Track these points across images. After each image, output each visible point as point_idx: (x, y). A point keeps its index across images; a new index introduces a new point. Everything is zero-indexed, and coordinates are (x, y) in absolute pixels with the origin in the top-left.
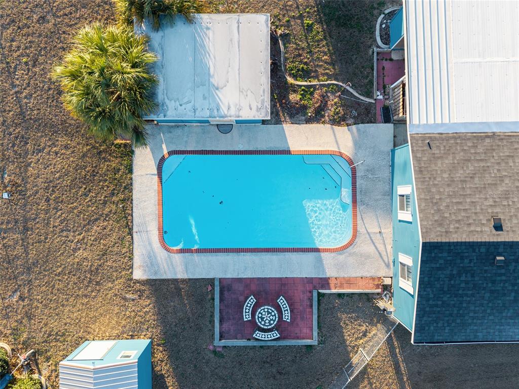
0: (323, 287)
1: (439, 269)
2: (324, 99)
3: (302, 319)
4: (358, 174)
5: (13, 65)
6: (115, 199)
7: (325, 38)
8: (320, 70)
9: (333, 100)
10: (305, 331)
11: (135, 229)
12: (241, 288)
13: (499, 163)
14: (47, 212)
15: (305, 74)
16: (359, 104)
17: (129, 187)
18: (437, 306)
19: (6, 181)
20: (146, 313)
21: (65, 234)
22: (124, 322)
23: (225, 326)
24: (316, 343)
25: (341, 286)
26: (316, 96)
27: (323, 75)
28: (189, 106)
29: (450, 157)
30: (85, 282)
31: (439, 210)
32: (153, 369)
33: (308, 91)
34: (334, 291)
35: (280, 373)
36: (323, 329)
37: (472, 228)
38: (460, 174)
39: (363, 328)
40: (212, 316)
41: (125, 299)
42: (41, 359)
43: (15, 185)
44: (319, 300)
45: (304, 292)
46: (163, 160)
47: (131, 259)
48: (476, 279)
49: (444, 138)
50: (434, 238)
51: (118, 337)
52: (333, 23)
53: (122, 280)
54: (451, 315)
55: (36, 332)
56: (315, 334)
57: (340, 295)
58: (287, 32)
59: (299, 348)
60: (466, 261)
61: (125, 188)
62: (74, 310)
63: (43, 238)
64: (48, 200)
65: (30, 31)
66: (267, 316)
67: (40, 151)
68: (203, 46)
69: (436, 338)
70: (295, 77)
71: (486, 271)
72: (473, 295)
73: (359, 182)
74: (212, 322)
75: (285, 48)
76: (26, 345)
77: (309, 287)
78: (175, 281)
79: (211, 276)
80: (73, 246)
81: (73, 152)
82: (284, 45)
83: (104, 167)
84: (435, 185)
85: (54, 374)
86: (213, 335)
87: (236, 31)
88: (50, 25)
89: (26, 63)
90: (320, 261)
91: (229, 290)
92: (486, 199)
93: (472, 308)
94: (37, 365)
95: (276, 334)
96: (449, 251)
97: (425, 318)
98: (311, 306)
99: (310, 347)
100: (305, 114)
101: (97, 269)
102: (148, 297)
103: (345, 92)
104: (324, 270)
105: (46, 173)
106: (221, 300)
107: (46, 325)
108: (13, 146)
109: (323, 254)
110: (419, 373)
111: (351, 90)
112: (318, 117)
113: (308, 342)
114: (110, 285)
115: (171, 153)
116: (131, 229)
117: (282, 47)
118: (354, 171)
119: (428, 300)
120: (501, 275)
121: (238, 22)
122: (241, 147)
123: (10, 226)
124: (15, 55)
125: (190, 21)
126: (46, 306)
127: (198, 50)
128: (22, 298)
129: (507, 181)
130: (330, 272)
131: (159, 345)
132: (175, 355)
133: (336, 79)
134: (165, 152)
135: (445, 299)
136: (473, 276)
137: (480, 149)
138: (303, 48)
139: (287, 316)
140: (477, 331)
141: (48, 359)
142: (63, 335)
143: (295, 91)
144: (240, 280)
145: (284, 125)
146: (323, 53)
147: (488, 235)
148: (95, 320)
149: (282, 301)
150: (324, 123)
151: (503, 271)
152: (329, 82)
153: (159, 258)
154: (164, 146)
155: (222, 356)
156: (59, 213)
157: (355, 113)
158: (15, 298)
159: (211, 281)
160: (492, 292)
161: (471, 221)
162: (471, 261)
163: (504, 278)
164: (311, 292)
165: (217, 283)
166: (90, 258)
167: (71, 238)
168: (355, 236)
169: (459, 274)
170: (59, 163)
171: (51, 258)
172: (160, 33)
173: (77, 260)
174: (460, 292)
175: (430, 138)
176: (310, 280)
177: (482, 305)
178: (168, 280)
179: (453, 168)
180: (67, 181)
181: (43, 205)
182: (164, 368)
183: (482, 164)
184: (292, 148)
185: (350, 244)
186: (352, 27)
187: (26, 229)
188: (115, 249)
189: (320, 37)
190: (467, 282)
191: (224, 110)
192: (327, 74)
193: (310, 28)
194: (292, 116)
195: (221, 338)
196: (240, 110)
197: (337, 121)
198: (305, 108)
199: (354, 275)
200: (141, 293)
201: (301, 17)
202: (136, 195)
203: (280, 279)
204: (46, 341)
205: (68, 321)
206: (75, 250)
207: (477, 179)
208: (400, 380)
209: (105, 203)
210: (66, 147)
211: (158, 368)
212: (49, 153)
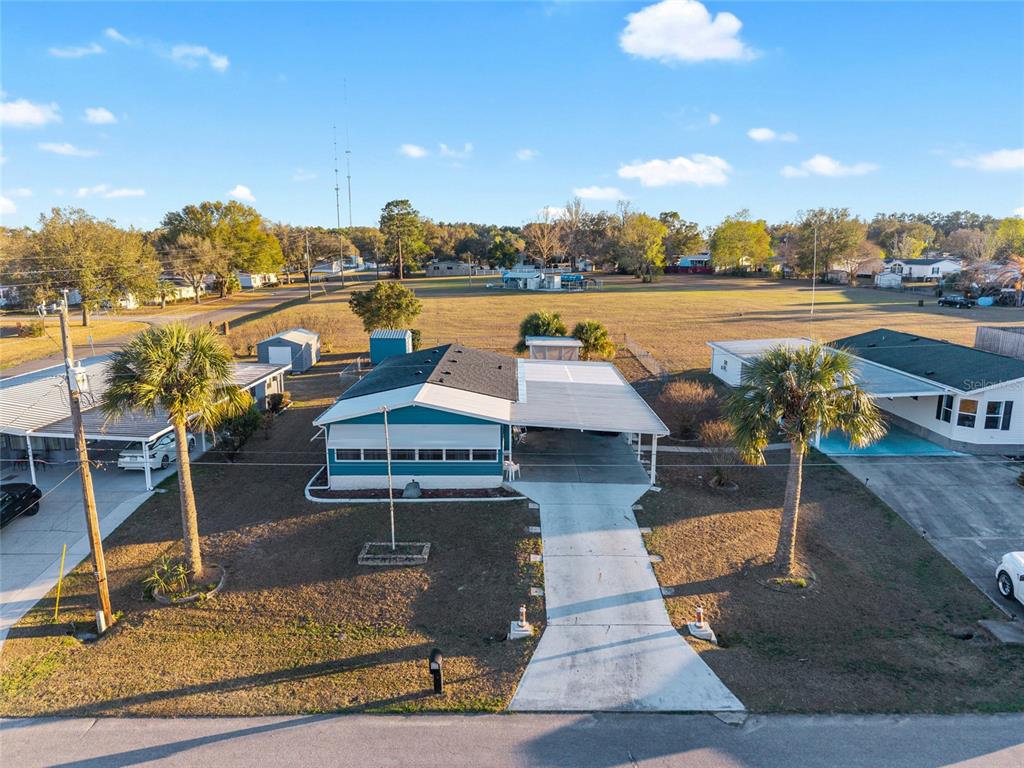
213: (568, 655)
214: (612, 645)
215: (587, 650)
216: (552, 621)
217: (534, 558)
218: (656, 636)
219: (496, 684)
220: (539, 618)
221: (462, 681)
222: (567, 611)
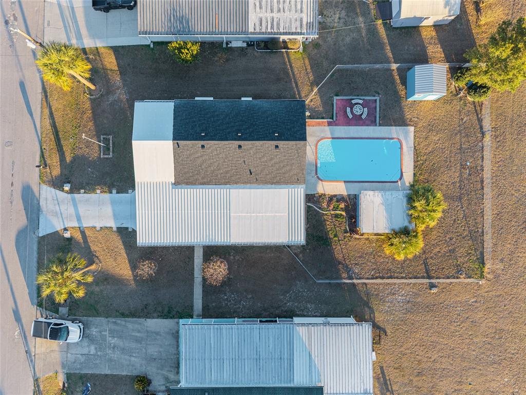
0: (331, 122)
1: (299, 130)
2: (328, 206)
3: (340, 108)
4: (315, 172)
5: (464, 219)
6: (422, 162)
7: (328, 231)
8: (330, 217)
9: (325, 205)
10: (339, 103)
11: (413, 149)
12: (367, 122)
13: (272, 172)
14: (451, 157)
15: (336, 216)
16: (313, 203)
17: (415, 167)
18: (298, 116)
19: (468, 170)
20: (408, 112)
21: (443, 147)
22: (418, 108)
23: (374, 105)
24: (335, 97)
25: (323, 122)
26: (332, 207)
27: (329, 216)
28: (393, 196)
29: (291, 175)
30: (435, 126)
31: (298, 154)
32: (406, 87)
33: (335, 209)
34: (326, 120)
35: (349, 83)
36: (331, 103)
37: (287, 146)
38: (288, 168)
39: (312, 103)
40: (380, 110)
41: (418, 118)
42: (455, 92)
43: (464, 168)
44: (333, 116)
45: (339, 120)
46: (400, 179)
47: (415, 136)
48: (284, 127)
49: (292, 183)
50: (302, 143)
51: (421, 101)
52: (325, 238)
53: (419, 126)
54: (292, 112)
55: (457, 105)
56: (335, 101)
57: (323, 118)
58: (345, 234)
59: (341, 95)
60: (289, 133)
61: (417, 167)
62: (439, 114)
63: (453, 145)
64: (450, 162)
65: (456, 234)
66: (358, 110)
67: (453, 183)
68: (388, 220)
69: (296, 102)
70: (341, 215)
71: (281, 129)
72: (284, 120)
73: (315, 169)
74: (380, 107)
75: (346, 228)
76: (461, 99)
77: (337, 122)
78: (395, 126)
79: (380, 127)
80: (440, 142)
81: (439, 182)
82: (346, 229)
83: (426, 176)
84: (298, 164)
85: (449, 86)
86: (380, 102)
87: (375, 226)
88: (448, 236)
89: (458, 220)
90: (332, 134)
91: (373, 121)
92: (279, 158)
93: (284, 115)
94: (456, 90)
95: (353, 102)
96: (296, 138)
97: (302, 111)
98: (336, 113)
99: (337, 95)
100: (337, 199)
101: (430, 131)
102: (408, 119)
103: (320, 208)
104: (330, 130)
105: (451, 173)
106: (376, 117)
107: (452, 107)
108: (465, 185)
109: (330, 136)
110: (286, 82)
111: (317, 209)
112: (331, 198)
113: (338, 98)
114: (424, 124)
115: (397, 182)
116: (415, 148)
117: (348, 228)
118: (316, 174)
119: (302, 118)
120: (275, 128)
121: (374, 229)
122: (366, 184)
123: (467, 151)
124: (463, 224)
125: (393, 230)
126: (452, 116)
127: (390, 218)
128: (462, 119)
129: (270, 165)
130: (327, 128)
131: (403, 97)
132: (396, 93)
133: (324, 213)
134: (399, 182)
135: (295, 119)
136: (285, 128)
137: (278, 178)
138: (338, 227)
139: (348, 109)
140: (281, 105)
141: (452, 92)
142: (445, 103)
143: (342, 208)
144: (367, 125)
145: (346, 194)
146: (329, 226)
147: (281, 144)
148: (431, 109)
149: (350, 116)
150: (329, 195)
151: (274, 129)
152: (326, 212)
153: (403, 135)
154: (400, 185)
155: (375, 92)
156: (445, 156)
157: (315, 199)
158: (465, 120)
159: (380, 125)
160: (277, 121)
161: (287, 149)
162: (287, 134)
163: (273, 127)
164: (336, 120)
165: (378, 124)
166: (433, 136)
167: (441, 145)
168: (317, 145)
169: (291, 128)
170: (445, 178)
171: (449, 137)
172: (404, 225)
173: (439, 135)
174: (289, 121)
175: (297, 183)
176: (336, 125)
177: (280, 116)
178: (399, 126)
179: (290, 170)
180: (442, 170)
181: (452, 160)
182: (400, 87)
183: (279, 172)
184: (343, 184)
185: (319, 141)
186: (316, 236)
187: (460, 149)
188: (422, 140)
189: (331, 232)
190: (287, 125)
191: (380, 195)
192: (328, 216)
193: (336, 236)
194: (343, 198)
195: (376, 100)
196: (374, 195)
197: (322, 196)
198: (337, 201)
199: (317, 127)
200: (411, 120)
201: (339, 241)
202: (412, 164)
203: (350, 126)
204: (453, 100)
205: (442, 109)
206: (439, 140)
207: (282, 166)
208: (295, 80)
209: (426, 160)
210: (442, 184)
211: (404, 87)
212: (450, 182)
213: (57, 198)
214: (60, 210)
215: (58, 204)
216: (69, 195)
217: (98, 191)
218: (63, 222)
219: (49, 181)
220: (71, 191)
221: (51, 173)
222: (74, 200)
